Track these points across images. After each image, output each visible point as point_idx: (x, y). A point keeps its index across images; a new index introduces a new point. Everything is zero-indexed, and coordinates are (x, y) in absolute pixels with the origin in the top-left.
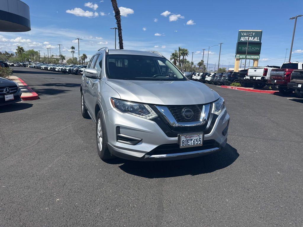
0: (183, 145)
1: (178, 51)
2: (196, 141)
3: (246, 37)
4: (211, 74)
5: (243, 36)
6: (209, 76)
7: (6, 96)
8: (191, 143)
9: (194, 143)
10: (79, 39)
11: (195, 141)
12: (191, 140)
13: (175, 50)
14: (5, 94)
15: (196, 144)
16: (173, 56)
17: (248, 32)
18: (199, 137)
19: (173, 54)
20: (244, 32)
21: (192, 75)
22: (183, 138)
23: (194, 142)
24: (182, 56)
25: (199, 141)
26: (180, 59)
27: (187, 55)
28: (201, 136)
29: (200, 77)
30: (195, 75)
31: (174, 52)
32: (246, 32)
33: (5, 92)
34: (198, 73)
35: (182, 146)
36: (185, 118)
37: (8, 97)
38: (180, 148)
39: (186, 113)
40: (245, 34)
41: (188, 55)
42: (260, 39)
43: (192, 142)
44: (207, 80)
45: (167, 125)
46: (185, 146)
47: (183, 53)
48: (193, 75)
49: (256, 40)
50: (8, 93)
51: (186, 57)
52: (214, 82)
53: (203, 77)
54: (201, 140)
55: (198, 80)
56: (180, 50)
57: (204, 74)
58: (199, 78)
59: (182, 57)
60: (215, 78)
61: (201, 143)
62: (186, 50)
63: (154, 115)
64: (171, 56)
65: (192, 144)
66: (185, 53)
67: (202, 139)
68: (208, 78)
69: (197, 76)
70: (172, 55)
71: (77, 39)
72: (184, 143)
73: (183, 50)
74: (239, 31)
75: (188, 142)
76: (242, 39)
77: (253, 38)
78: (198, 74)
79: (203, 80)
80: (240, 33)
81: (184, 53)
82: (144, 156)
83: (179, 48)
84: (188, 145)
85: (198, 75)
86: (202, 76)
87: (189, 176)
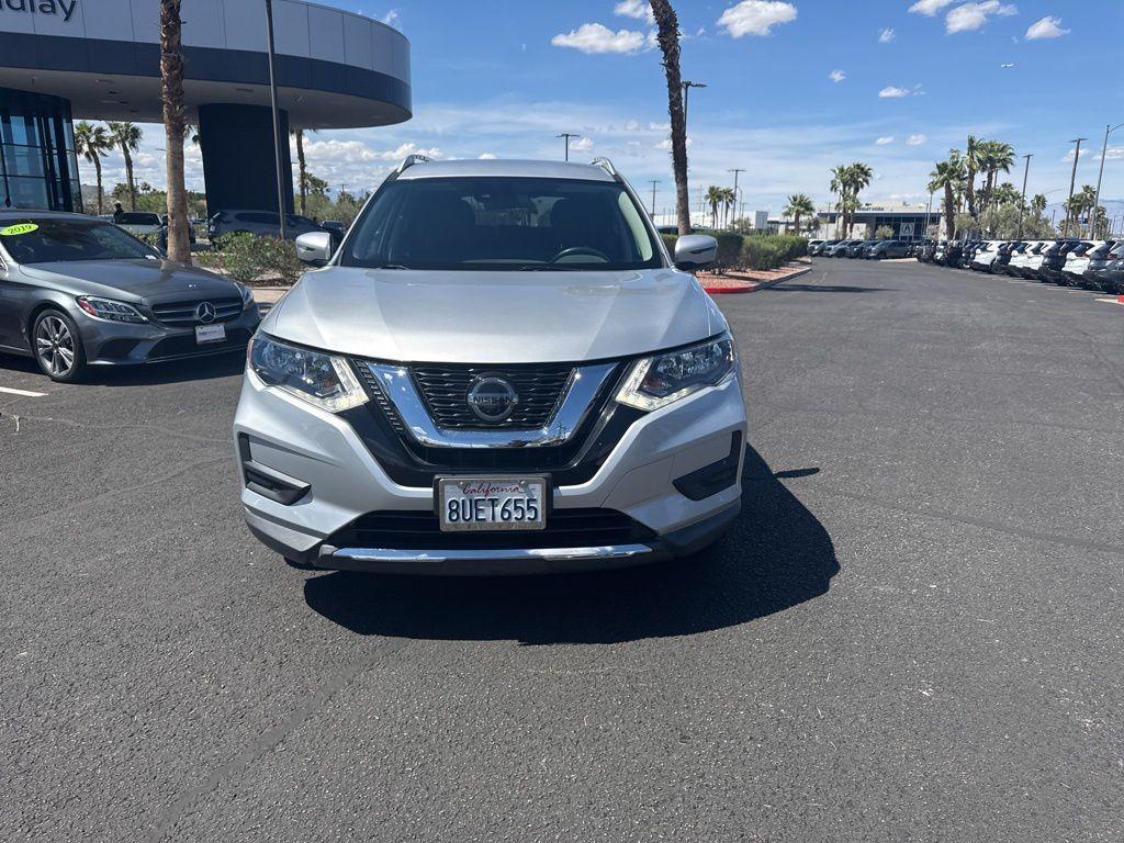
0: (454, 518)
1: (964, 154)
2: (516, 508)
4: (1092, 246)
6: (1081, 253)
7: (199, 330)
8: (491, 516)
9: (506, 516)
10: (567, 136)
11: (511, 508)
12: (494, 502)
13: (952, 151)
14: (199, 323)
15: (513, 520)
16: (941, 173)
18: (529, 492)
19: (942, 168)
21: (1012, 249)
22: (452, 494)
23: (504, 510)
24: (983, 170)
25: (529, 508)
26: (971, 184)
27: (1006, 167)
28: (538, 491)
29: (1042, 257)
30: (1022, 251)
31: (948, 161)
33: (196, 318)
34: (1037, 243)
35: (446, 522)
36: (478, 412)
37: (205, 333)
38: (443, 529)
39: (485, 395)
41: (1009, 166)
43: (498, 509)
44: (1071, 274)
45: (403, 437)
46: (462, 525)
47: (990, 159)
48: (1015, 253)
50: (208, 321)
51: (1001, 178)
52: (1101, 280)
53: (1056, 259)
54: (539, 505)
55: (1034, 272)
56: (972, 147)
57: (1060, 244)
58: (1036, 263)
59: (980, 180)
60: (1109, 262)
61: (540, 519)
63: (356, 397)
64: (933, 174)
65: (499, 519)
66: (999, 161)
67: (540, 501)
68: (1076, 265)
69: (1031, 254)
70: (937, 171)
71: (563, 136)
72: (456, 511)
73: (990, 148)
75: (477, 510)
78: (1034, 244)
79: (1053, 272)
81: (994, 159)
82: (318, 546)
83: (971, 141)
84: (477, 519)
85: (1037, 251)
86: (1052, 254)
87: (509, 646)
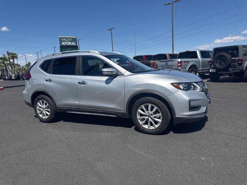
1: (6, 55)
3: (66, 42)
5: (63, 41)
17: (66, 38)
20: (64, 38)
32: (65, 38)
40: (64, 40)
41: (17, 58)
42: (76, 43)
49: (73, 44)
56: (8, 54)
62: (15, 54)
73: (12, 54)
74: (59, 37)
76: (63, 43)
77: (71, 42)
80: (60, 38)
81: (14, 56)
83: (8, 52)
